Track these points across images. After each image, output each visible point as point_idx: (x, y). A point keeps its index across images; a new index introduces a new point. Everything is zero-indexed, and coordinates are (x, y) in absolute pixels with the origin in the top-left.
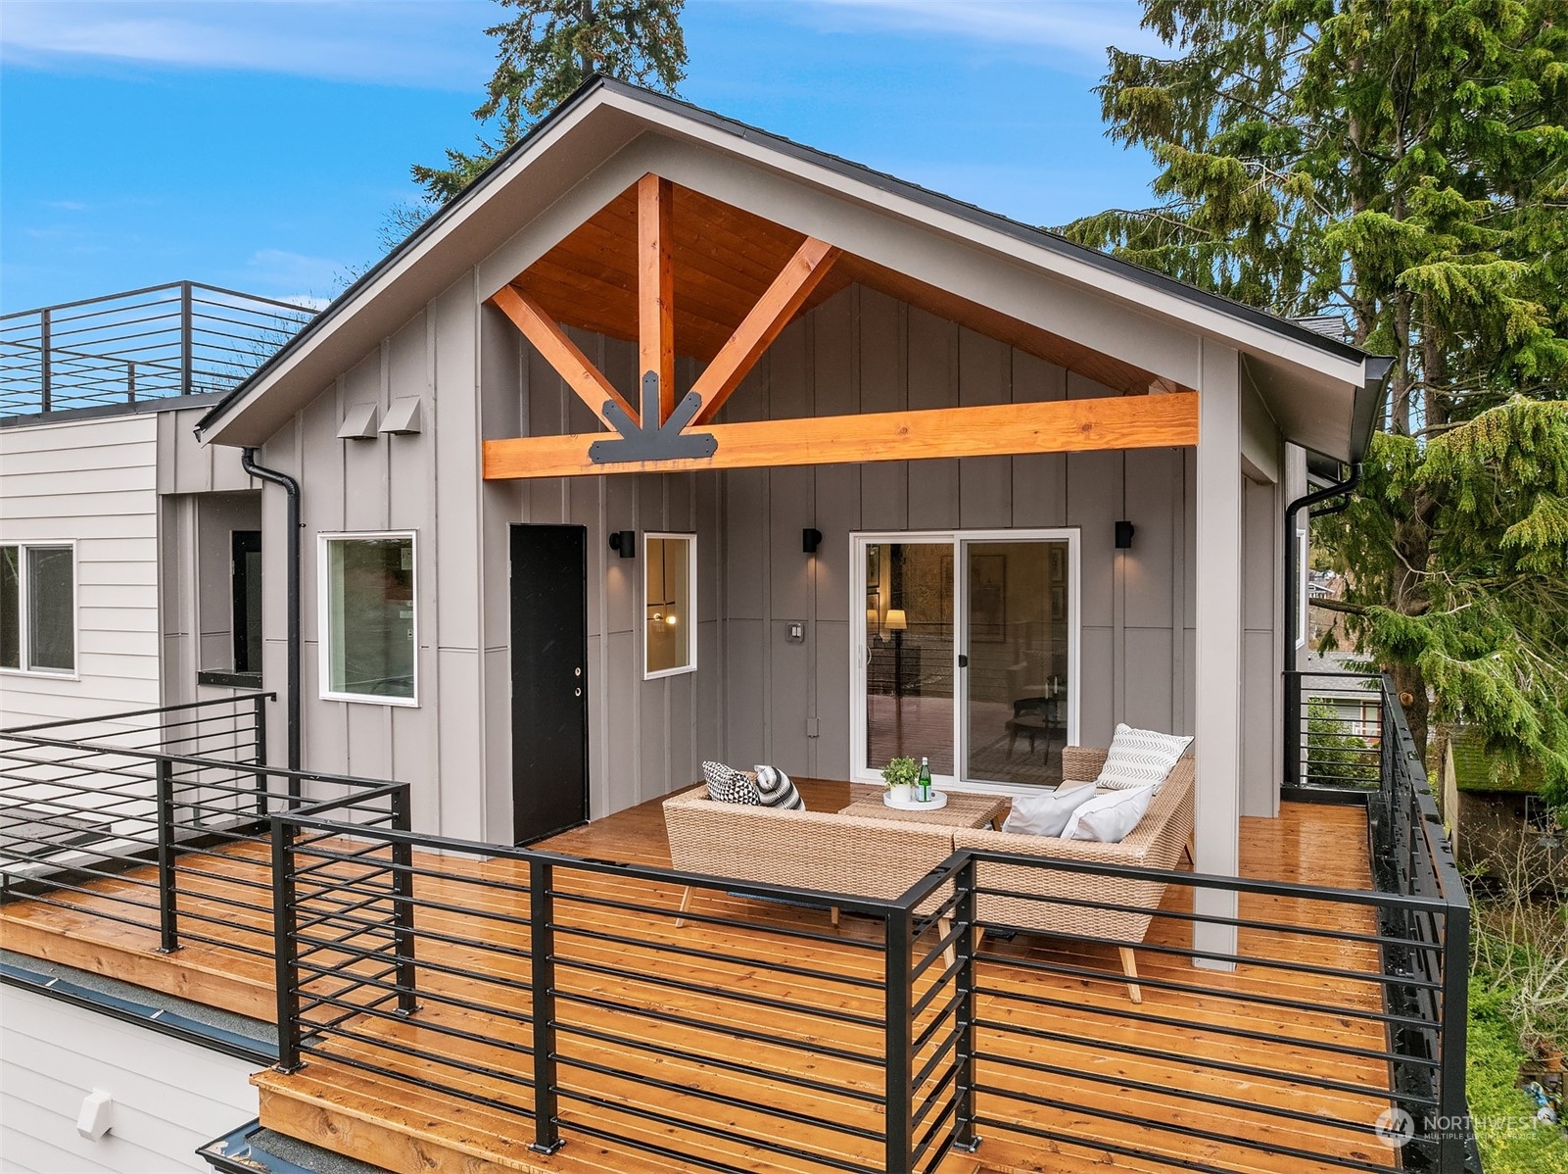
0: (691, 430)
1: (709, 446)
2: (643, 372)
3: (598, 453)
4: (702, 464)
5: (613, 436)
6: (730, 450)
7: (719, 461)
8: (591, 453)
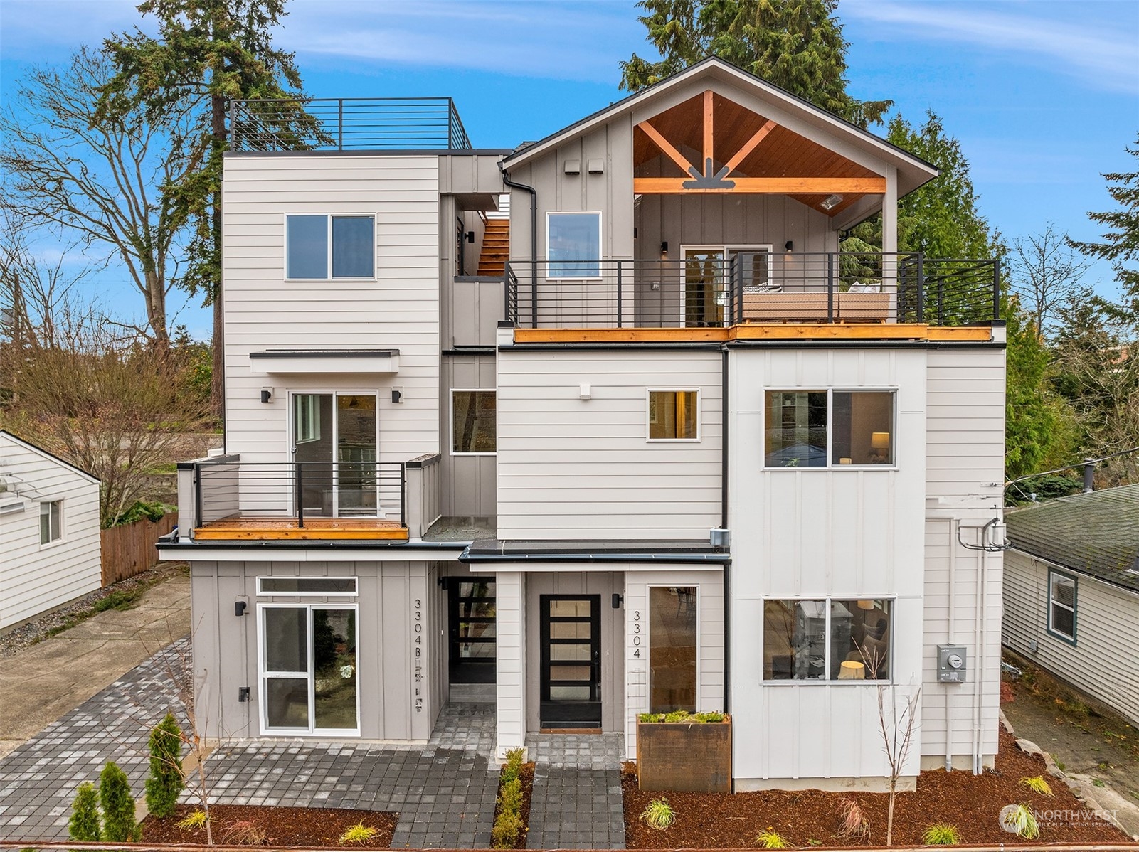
0: (724, 179)
1: (732, 185)
2: (706, 158)
3: (686, 185)
4: (730, 191)
5: (693, 179)
6: (740, 187)
7: (735, 190)
8: (683, 185)
